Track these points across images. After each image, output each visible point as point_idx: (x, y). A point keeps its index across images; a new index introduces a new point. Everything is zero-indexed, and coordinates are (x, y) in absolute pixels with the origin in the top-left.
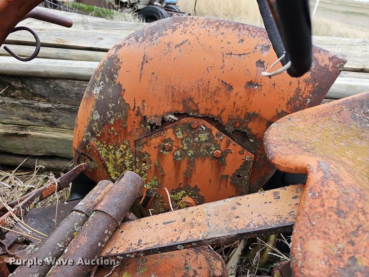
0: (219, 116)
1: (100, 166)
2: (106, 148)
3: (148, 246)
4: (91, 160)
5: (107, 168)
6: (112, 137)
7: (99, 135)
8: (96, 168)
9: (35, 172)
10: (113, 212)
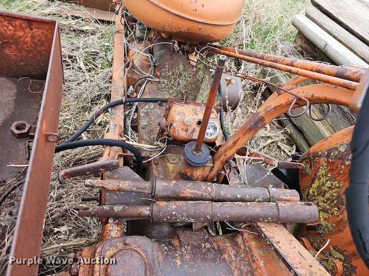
1: (311, 176)
2: (326, 172)
3: (279, 249)
4: (311, 167)
5: (313, 182)
6: (337, 171)
7: (330, 160)
8: (308, 175)
9: (282, 131)
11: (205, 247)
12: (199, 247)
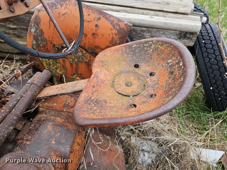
0: (84, 46)
4: (36, 60)
5: (43, 65)
8: (39, 64)
9: (15, 61)
10: (39, 84)
11: (32, 127)
12: (30, 130)
